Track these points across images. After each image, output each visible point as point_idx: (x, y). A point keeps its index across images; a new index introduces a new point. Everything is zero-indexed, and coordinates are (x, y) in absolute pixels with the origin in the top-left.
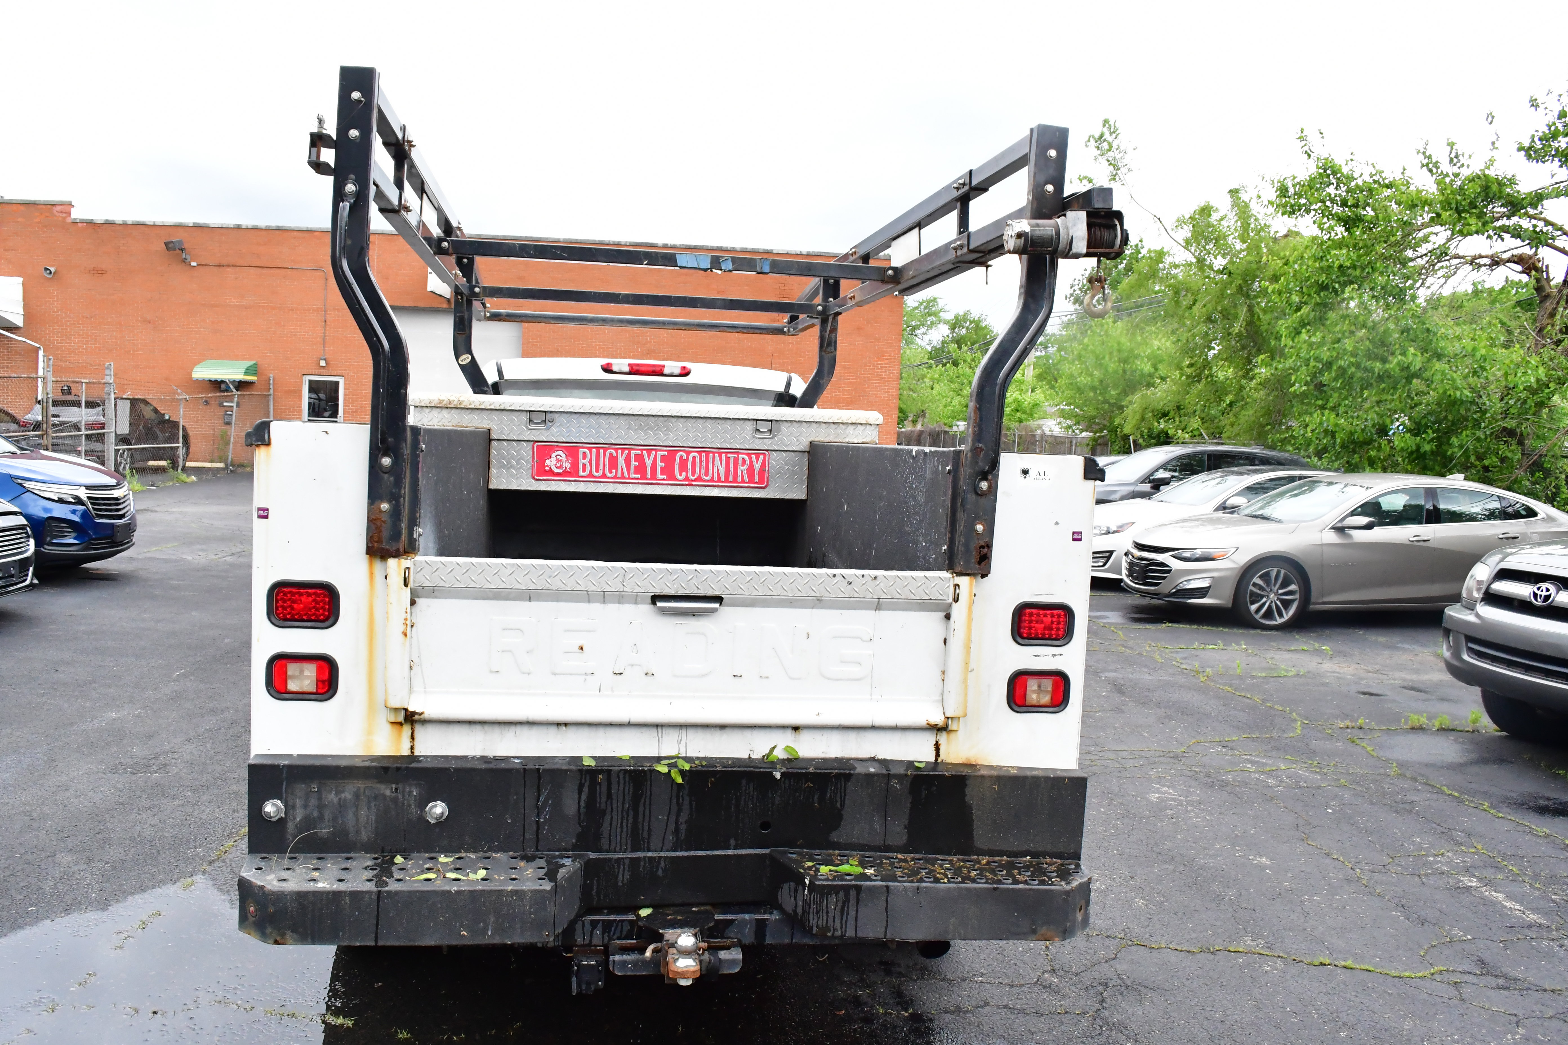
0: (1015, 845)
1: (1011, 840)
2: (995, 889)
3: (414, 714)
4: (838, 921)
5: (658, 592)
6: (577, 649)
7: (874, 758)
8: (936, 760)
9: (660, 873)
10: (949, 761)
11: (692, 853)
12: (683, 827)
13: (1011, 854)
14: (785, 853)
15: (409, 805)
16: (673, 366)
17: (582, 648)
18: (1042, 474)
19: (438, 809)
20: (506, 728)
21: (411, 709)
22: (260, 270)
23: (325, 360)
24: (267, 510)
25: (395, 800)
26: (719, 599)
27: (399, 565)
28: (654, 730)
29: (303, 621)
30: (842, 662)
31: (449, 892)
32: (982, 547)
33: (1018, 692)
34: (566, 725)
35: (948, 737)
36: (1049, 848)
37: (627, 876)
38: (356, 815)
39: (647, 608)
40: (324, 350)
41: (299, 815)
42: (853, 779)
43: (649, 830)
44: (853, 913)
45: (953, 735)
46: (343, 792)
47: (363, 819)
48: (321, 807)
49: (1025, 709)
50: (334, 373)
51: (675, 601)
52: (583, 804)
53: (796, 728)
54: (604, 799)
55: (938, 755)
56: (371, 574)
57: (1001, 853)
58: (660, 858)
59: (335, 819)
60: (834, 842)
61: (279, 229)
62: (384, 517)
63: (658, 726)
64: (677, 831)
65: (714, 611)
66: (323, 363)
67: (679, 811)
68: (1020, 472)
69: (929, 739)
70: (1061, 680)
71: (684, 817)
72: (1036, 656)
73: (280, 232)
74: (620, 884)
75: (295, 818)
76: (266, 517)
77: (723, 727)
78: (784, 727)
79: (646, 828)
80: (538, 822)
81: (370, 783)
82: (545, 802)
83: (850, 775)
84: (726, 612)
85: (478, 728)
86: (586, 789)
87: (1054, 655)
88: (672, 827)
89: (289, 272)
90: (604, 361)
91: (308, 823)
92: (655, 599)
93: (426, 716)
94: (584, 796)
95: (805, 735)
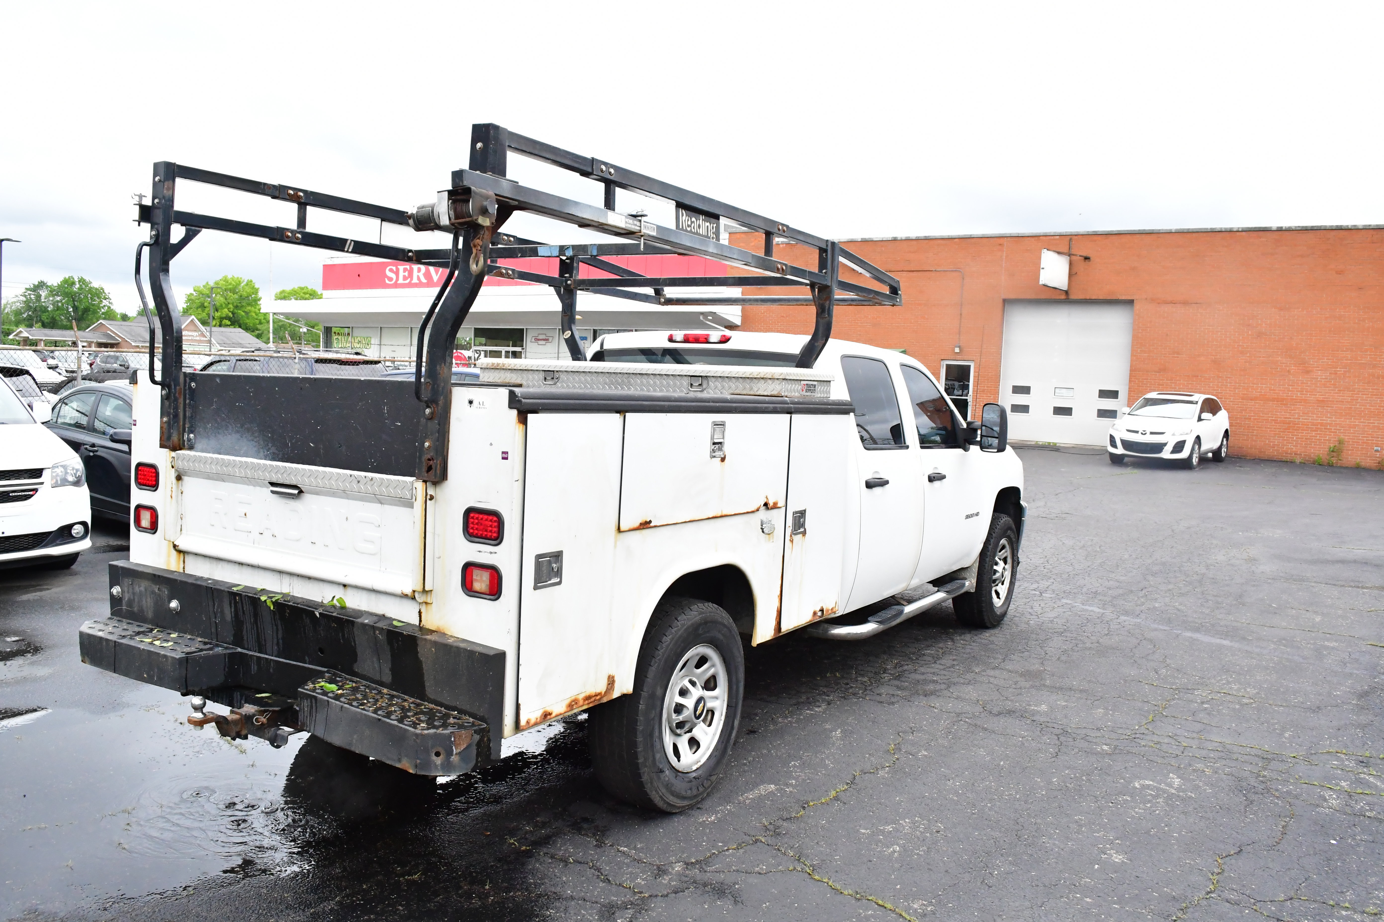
0: (447, 700)
1: (446, 695)
2: (379, 720)
8: (420, 624)
9: (271, 670)
10: (427, 627)
11: (288, 661)
12: (281, 641)
18: (481, 404)
20: (218, 562)
22: (911, 274)
23: (959, 347)
28: (279, 573)
30: (365, 540)
31: (139, 648)
32: (429, 460)
33: (468, 579)
35: (426, 607)
36: (467, 707)
37: (256, 667)
40: (959, 339)
43: (265, 640)
45: (429, 606)
48: (134, 594)
49: (472, 593)
50: (966, 358)
51: (281, 487)
53: (345, 586)
54: (242, 614)
55: (420, 621)
57: (441, 705)
58: (271, 660)
60: (356, 672)
61: (927, 239)
63: (281, 572)
64: (278, 644)
66: (957, 350)
67: (277, 630)
68: (467, 402)
70: (495, 575)
71: (280, 636)
72: (480, 551)
73: (927, 241)
74: (253, 673)
77: (310, 578)
78: (338, 584)
79: (263, 638)
82: (217, 610)
85: (208, 559)
86: (233, 605)
87: (491, 553)
88: (275, 641)
89: (933, 274)
92: (272, 484)
94: (233, 610)
95: (350, 591)
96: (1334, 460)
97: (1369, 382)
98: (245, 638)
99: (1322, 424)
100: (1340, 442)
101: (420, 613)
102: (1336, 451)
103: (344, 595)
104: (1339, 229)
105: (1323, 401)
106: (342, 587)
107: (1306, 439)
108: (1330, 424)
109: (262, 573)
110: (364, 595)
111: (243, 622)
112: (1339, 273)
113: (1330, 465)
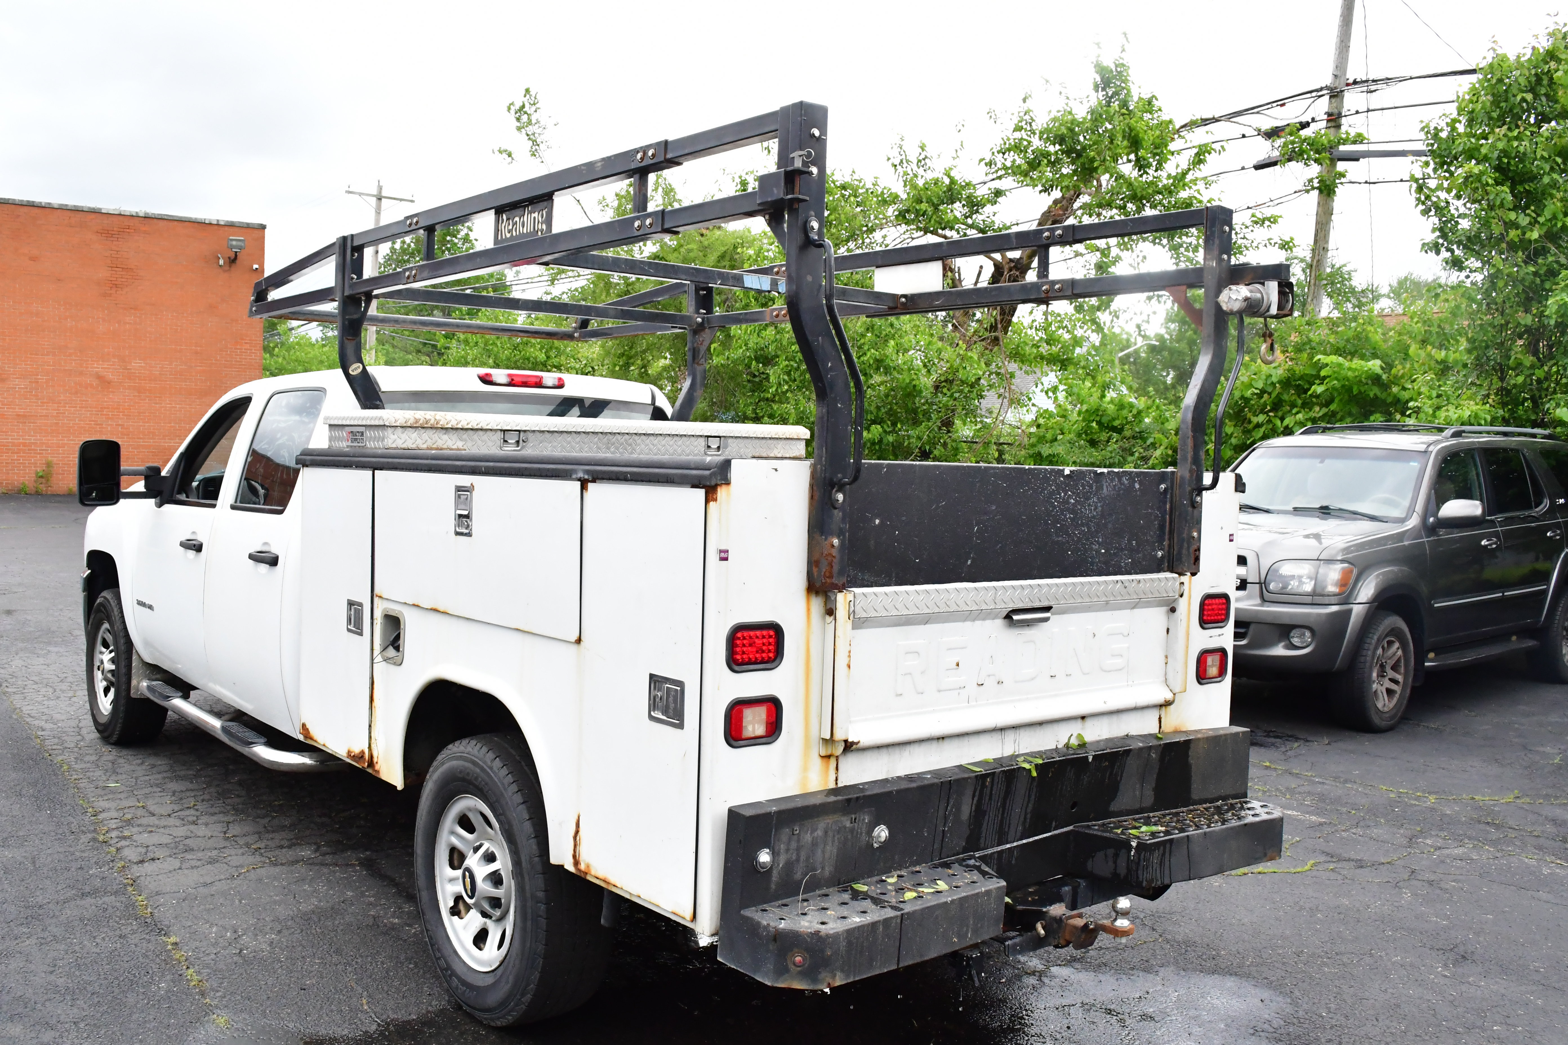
3: (853, 743)
4: (1158, 871)
5: (1012, 606)
6: (954, 666)
7: (1127, 735)
9: (1013, 862)
13: (1224, 798)
14: (1088, 827)
15: (861, 833)
16: (549, 378)
17: (958, 665)
19: (882, 833)
21: (850, 740)
24: (727, 551)
25: (852, 830)
26: (1048, 609)
27: (845, 598)
28: (999, 733)
29: (755, 663)
30: (1113, 656)
34: (943, 738)
38: (823, 852)
39: (1000, 622)
41: (782, 860)
42: (1131, 753)
44: (1167, 863)
46: (817, 830)
47: (827, 855)
52: (973, 808)
53: (1083, 718)
56: (808, 610)
59: (808, 858)
62: (834, 552)
63: (1002, 729)
65: (1046, 620)
69: (1154, 715)
75: (778, 865)
76: (726, 559)
77: (1041, 724)
80: (943, 831)
81: (836, 817)
83: (1130, 750)
84: (1055, 620)
88: (1022, 819)
90: (483, 371)
91: (789, 866)
93: (861, 745)
95: (1089, 723)
96: (42, 488)
97: (76, 393)
98: (984, 835)
99: (24, 444)
100: (49, 465)
101: (1160, 719)
102: (45, 477)
103: (1083, 729)
104: (31, 205)
105: (24, 416)
106: (1080, 721)
107: (7, 463)
108: (35, 444)
109: (974, 740)
110: (1105, 722)
111: (986, 811)
112: (33, 259)
113: (38, 493)
